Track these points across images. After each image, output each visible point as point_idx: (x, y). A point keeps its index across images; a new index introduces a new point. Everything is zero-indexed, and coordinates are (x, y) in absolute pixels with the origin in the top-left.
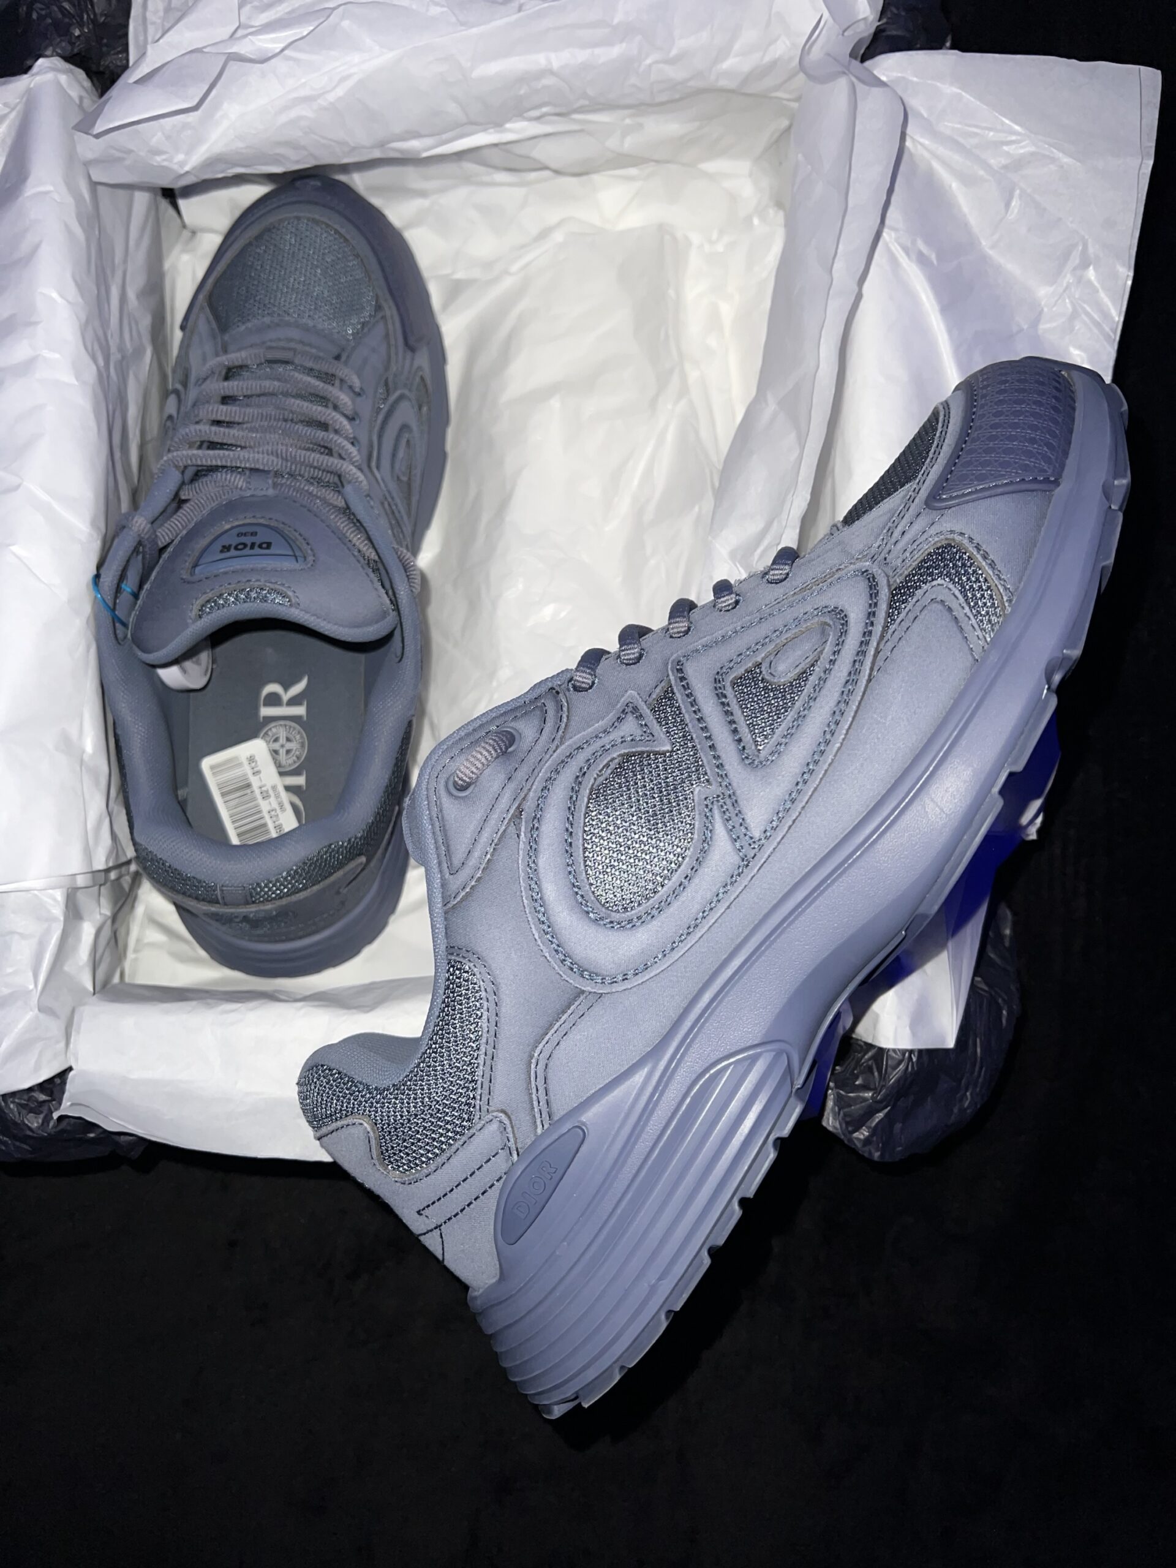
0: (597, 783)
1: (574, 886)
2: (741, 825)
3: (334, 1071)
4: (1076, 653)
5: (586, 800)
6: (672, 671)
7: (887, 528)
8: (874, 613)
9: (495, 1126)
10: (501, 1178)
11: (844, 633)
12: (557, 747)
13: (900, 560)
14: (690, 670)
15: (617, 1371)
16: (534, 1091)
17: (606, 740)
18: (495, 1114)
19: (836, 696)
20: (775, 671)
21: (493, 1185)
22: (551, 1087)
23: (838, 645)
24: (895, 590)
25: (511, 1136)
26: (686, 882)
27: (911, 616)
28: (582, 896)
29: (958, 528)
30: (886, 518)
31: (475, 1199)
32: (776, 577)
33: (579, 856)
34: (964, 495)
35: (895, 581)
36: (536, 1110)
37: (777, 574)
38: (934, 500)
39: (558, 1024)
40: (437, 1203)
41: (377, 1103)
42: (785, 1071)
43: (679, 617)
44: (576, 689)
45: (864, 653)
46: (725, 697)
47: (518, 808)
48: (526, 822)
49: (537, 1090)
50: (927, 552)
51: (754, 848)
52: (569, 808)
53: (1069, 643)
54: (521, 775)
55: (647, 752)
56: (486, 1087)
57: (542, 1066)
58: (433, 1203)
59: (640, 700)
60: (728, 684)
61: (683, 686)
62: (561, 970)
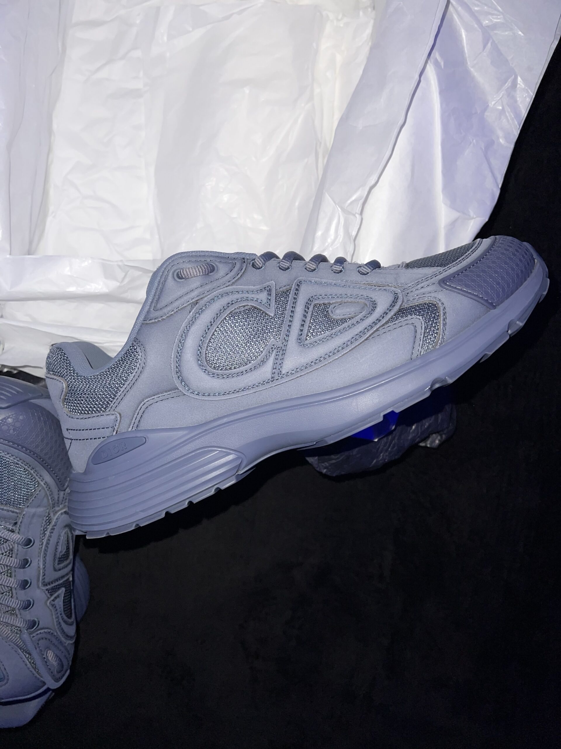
0: (235, 311)
1: (200, 346)
2: (280, 364)
3: (66, 355)
4: (450, 381)
5: (226, 315)
6: (295, 284)
7: (418, 281)
8: (387, 313)
9: (113, 417)
10: (104, 437)
11: (370, 313)
12: (229, 285)
13: (413, 298)
14: (303, 288)
15: (106, 533)
16: (137, 414)
17: (250, 296)
18: (116, 413)
19: (349, 338)
20: (334, 311)
21: (100, 438)
22: (144, 416)
23: (365, 317)
24: (402, 309)
25: (117, 424)
26: (245, 372)
27: (400, 324)
28: (200, 352)
29: (443, 300)
30: (421, 276)
31: (90, 439)
32: (362, 271)
33: (209, 336)
34: (455, 288)
35: (404, 306)
36: (133, 421)
37: (364, 270)
38: (443, 282)
39: (161, 395)
40: (75, 431)
41: (74, 379)
42: (237, 465)
43: (314, 262)
44: (253, 266)
45: (372, 327)
46: (308, 309)
47: (197, 301)
48: (196, 308)
49: (138, 414)
50: (424, 302)
51: (279, 376)
52: (217, 314)
53: (450, 376)
54: (208, 287)
55: (263, 311)
56: (119, 400)
57: (145, 406)
58: (74, 430)
59: (275, 288)
60: (313, 304)
61: (295, 293)
62: (175, 376)
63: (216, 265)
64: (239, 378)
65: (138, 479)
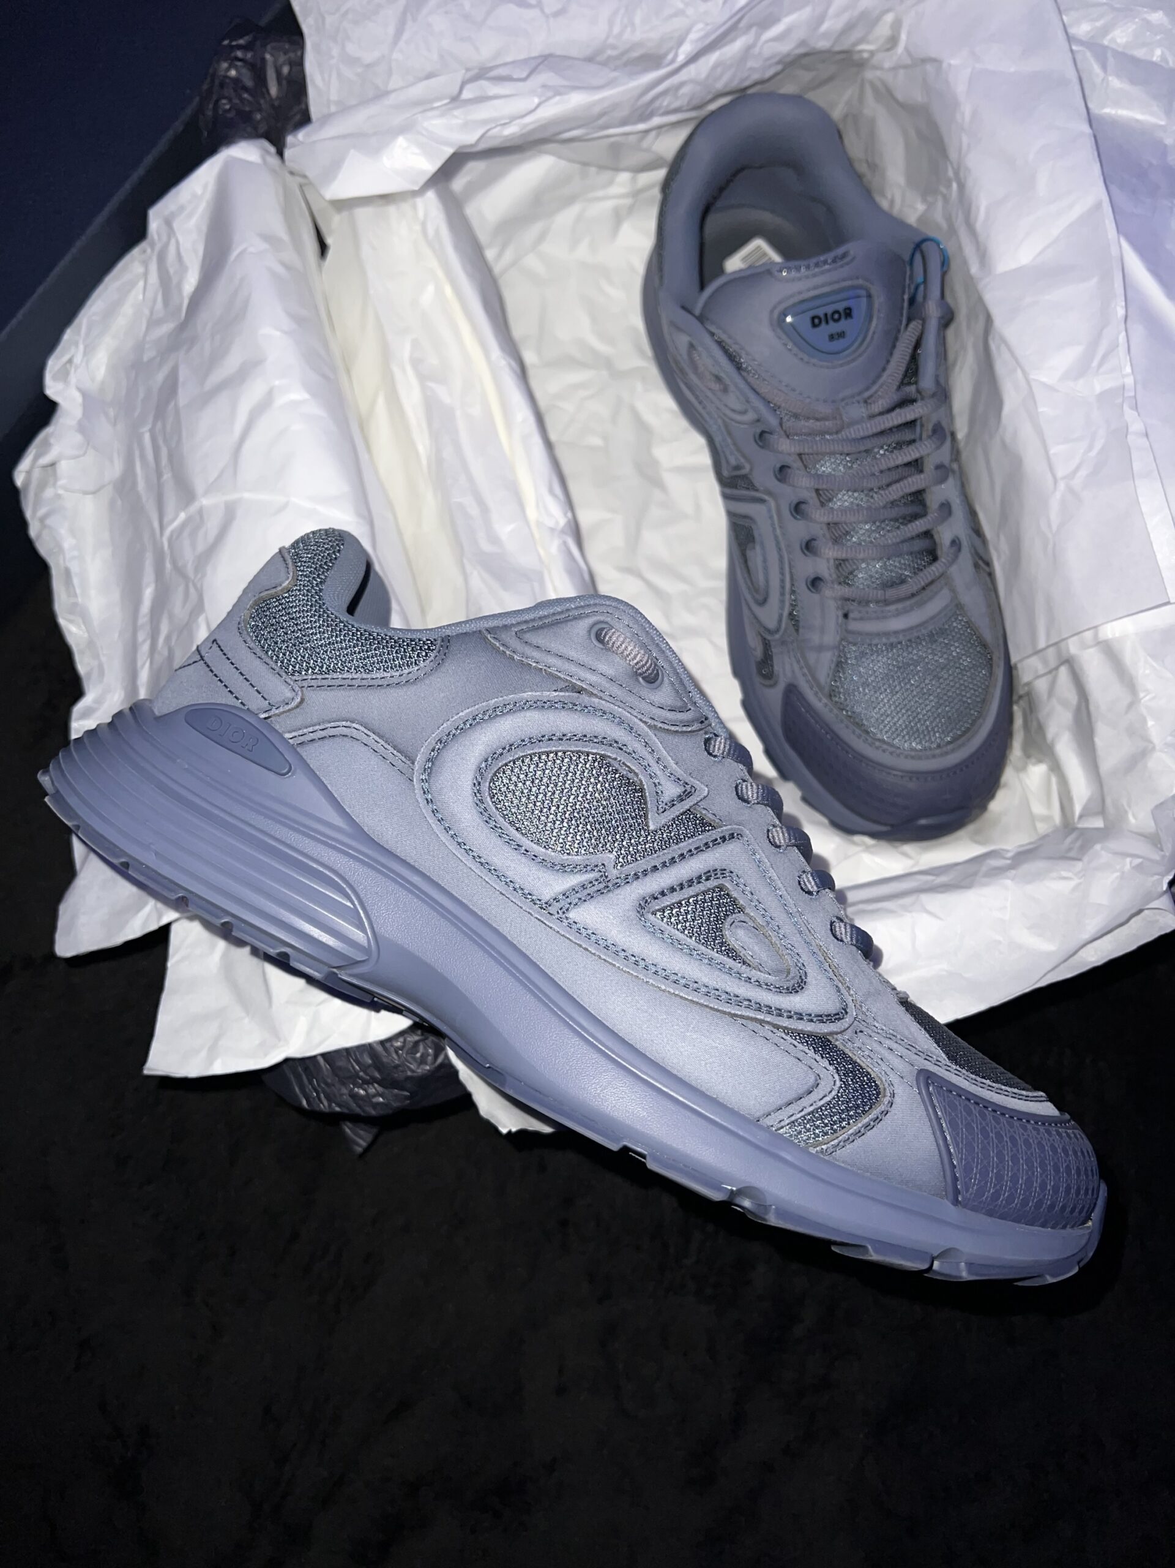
0: (613, 762)
1: (511, 745)
2: (580, 899)
3: (338, 554)
4: (773, 1220)
5: (594, 751)
6: (731, 829)
7: (895, 1034)
8: (802, 1019)
9: (289, 694)
10: (244, 705)
11: (779, 990)
12: (645, 723)
13: (859, 1045)
14: (732, 847)
15: (75, 823)
16: (322, 727)
17: (656, 768)
18: (300, 693)
19: (713, 984)
20: (736, 927)
21: (238, 699)
22: (326, 741)
23: (767, 985)
24: (829, 1041)
25: (281, 709)
26: (522, 850)
27: (801, 1055)
28: (501, 754)
29: (897, 1100)
30: (906, 1033)
31: (225, 685)
32: (837, 929)
33: (540, 748)
34: (934, 1107)
35: (837, 1040)
36: (305, 730)
37: (840, 929)
38: (926, 1078)
39: (383, 743)
40: (221, 653)
41: (308, 591)
42: (353, 959)
43: (789, 835)
44: (707, 742)
45: (759, 1009)
46: (707, 879)
47: (583, 689)
48: (569, 696)
49: (323, 730)
50: (870, 1070)
51: (558, 913)
52: (585, 736)
53: (781, 1213)
54: (616, 690)
55: (647, 807)
56: (325, 682)
57: (345, 731)
58: (222, 650)
59: (699, 799)
60: (720, 881)
61: (716, 840)
62: (432, 740)
63: (663, 680)
64: (506, 848)
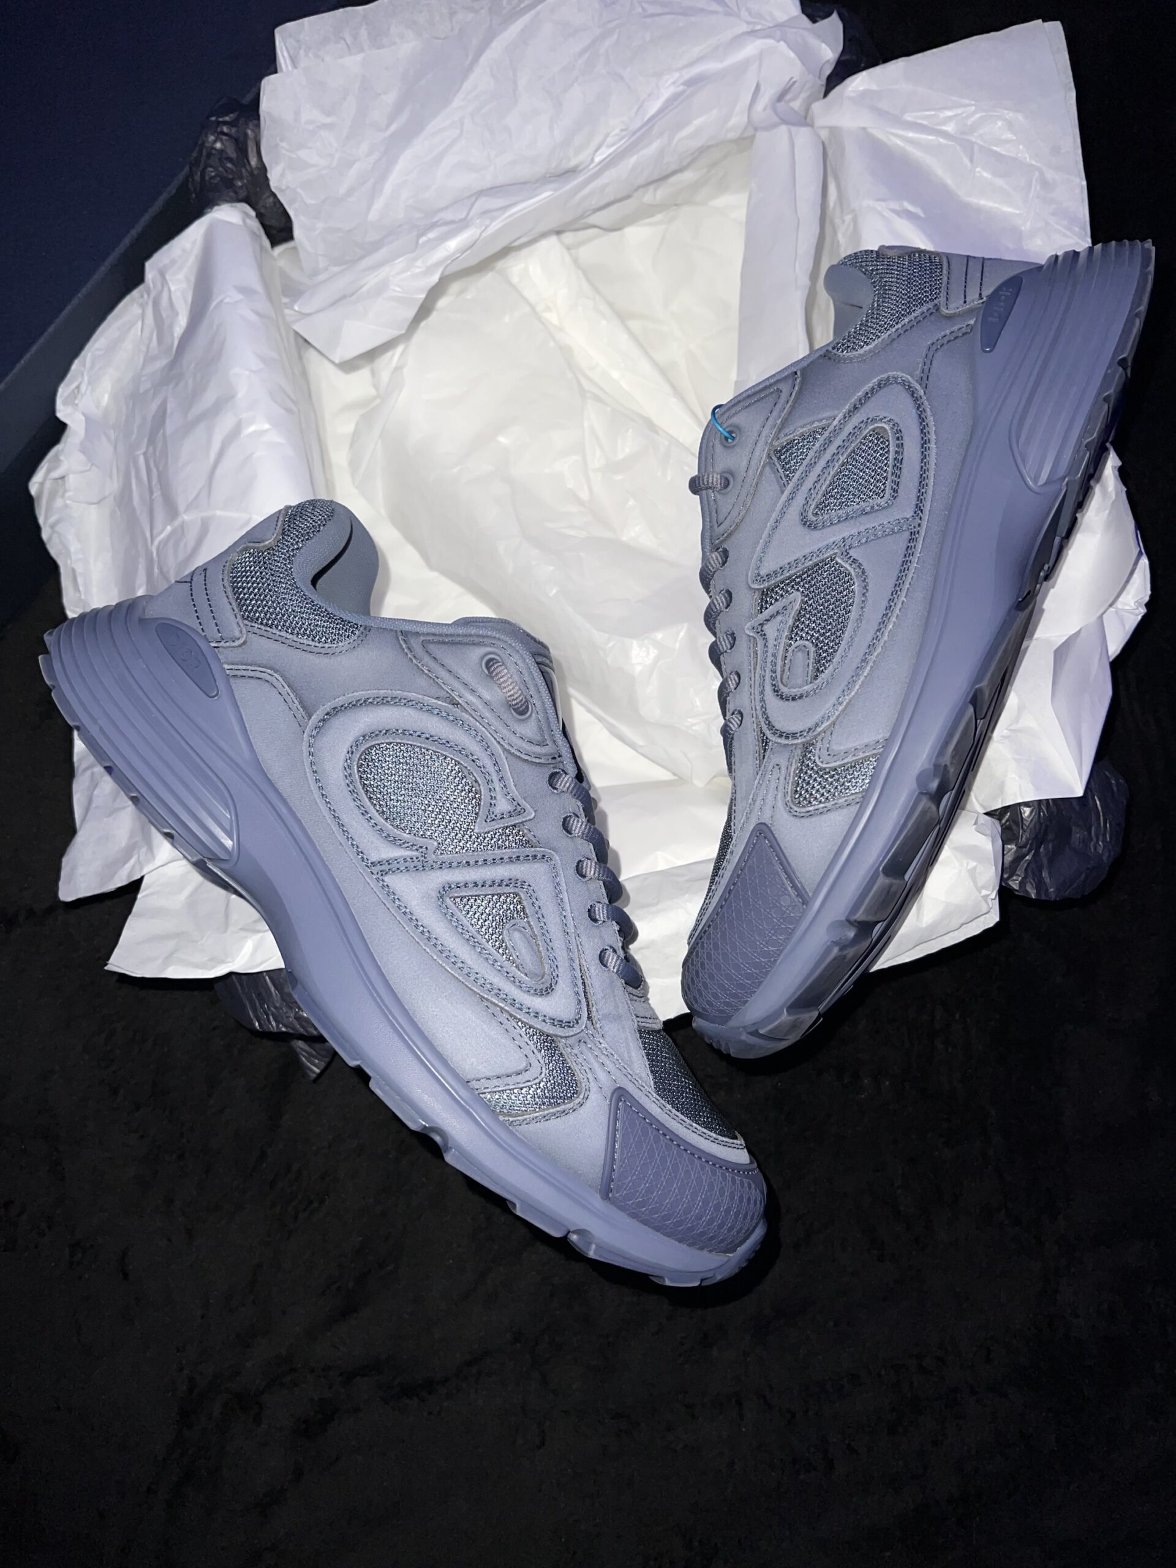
0: (463, 769)
1: (387, 731)
2: (399, 869)
4: (449, 1160)
5: (452, 756)
6: (545, 852)
7: (613, 1053)
8: (537, 1017)
9: (237, 634)
10: (203, 631)
11: (528, 990)
12: (502, 746)
13: (578, 1053)
14: (539, 866)
16: (253, 668)
17: (497, 785)
18: (245, 636)
20: (515, 929)
21: (201, 625)
22: (252, 681)
23: (520, 982)
24: (553, 1040)
25: (228, 644)
26: (368, 816)
27: (523, 1044)
28: (377, 735)
29: (588, 1103)
30: (625, 1056)
31: (196, 610)
32: (608, 957)
33: (408, 740)
34: (616, 1121)
35: (560, 1042)
36: (240, 667)
37: (611, 957)
38: (620, 1095)
40: (205, 582)
43: (599, 871)
44: (553, 775)
45: (505, 1000)
46: (507, 885)
47: (459, 704)
48: (445, 706)
50: (576, 1074)
51: (378, 874)
52: (448, 742)
53: (459, 1157)
54: (487, 714)
55: (478, 813)
56: (265, 634)
57: (268, 678)
58: (205, 580)
59: (524, 820)
60: (517, 890)
61: (528, 856)
62: (328, 707)
63: (531, 715)
64: (357, 811)
65: (149, 704)
